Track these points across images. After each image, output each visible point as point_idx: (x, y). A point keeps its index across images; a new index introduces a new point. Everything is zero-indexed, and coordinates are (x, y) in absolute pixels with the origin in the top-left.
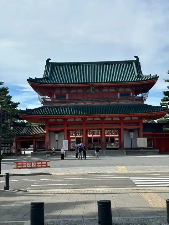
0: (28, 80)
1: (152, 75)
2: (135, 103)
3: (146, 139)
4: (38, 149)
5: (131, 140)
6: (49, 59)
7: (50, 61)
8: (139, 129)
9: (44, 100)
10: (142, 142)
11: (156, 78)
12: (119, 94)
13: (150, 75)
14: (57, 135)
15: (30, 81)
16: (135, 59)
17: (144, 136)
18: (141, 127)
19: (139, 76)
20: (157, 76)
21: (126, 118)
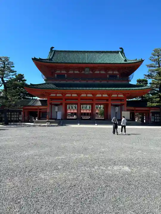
0: (32, 59)
1: (137, 59)
3: (129, 112)
4: (42, 117)
5: (116, 113)
7: (53, 49)
12: (108, 75)
14: (56, 108)
15: (35, 60)
16: (121, 50)
17: (128, 110)
19: (126, 61)
20: (143, 60)
21: (113, 96)
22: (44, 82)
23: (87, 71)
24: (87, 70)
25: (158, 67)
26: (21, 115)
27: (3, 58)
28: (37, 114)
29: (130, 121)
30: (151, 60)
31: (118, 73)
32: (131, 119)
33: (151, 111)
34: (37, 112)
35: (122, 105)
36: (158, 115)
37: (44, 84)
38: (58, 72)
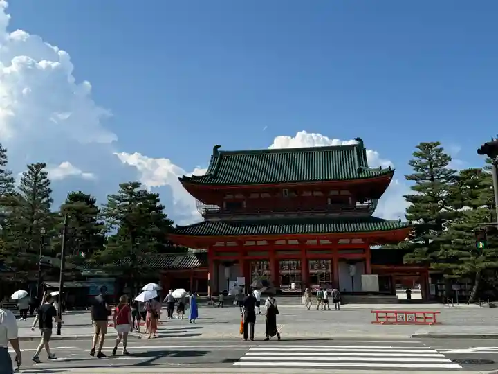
0: (180, 179)
1: (383, 168)
2: (356, 216)
3: (377, 276)
5: (352, 279)
6: (218, 146)
7: (219, 149)
8: (364, 260)
9: (207, 210)
10: (370, 282)
11: (390, 173)
12: (329, 200)
13: (381, 168)
14: (227, 270)
15: (184, 181)
16: (357, 143)
17: (373, 272)
18: (368, 256)
19: (360, 171)
20: (392, 169)
21: (341, 241)
22: (203, 220)
23: (286, 194)
24: (285, 191)
28: (190, 283)
31: (350, 194)
32: (381, 292)
34: (190, 280)
37: (202, 223)
38: (229, 197)
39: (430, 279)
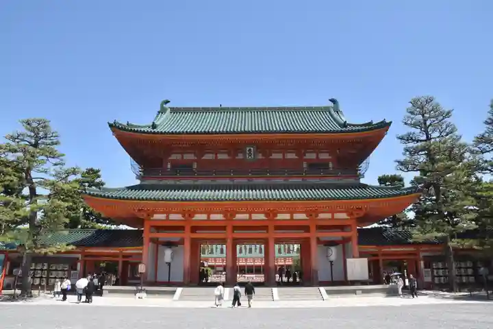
6: (167, 102)
21: (321, 216)
23: (250, 155)
24: (250, 150)
25: (426, 141)
26: (76, 269)
27: (34, 121)
29: (371, 284)
30: (406, 124)
31: (330, 157)
32: (371, 280)
33: (422, 255)
35: (345, 241)
36: (440, 265)
38: (176, 157)
39: (422, 263)
